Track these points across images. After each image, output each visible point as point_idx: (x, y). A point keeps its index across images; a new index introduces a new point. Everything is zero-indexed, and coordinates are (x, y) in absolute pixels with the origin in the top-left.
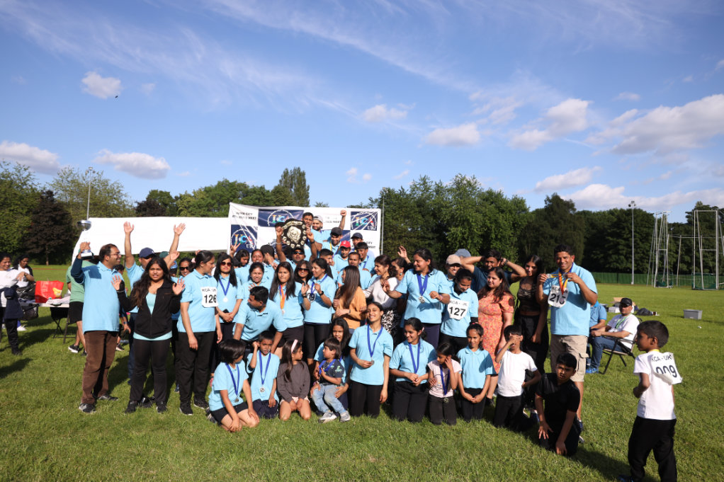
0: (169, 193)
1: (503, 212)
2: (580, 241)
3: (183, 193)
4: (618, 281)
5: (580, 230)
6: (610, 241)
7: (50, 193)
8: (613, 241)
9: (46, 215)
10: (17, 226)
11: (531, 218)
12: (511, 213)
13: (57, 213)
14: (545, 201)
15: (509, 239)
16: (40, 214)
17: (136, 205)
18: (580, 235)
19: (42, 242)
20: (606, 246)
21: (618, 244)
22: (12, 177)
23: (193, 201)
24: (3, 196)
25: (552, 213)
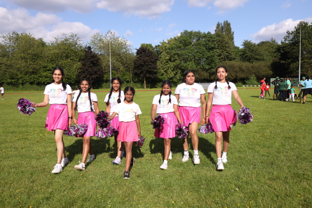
0: (151, 44)
3: (162, 42)
7: (89, 48)
9: (89, 60)
10: (74, 68)
13: (94, 59)
16: (86, 60)
17: (136, 51)
19: (88, 76)
22: (70, 40)
23: (168, 46)
24: (67, 51)
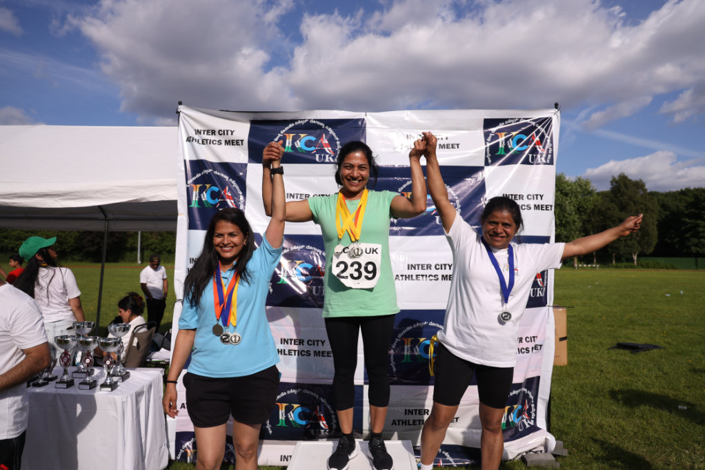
1: (566, 195)
2: (653, 224)
4: (697, 267)
5: (653, 211)
6: (688, 223)
8: (690, 223)
11: (597, 201)
12: (576, 197)
14: (611, 182)
15: (574, 224)
18: (653, 218)
20: (683, 228)
21: (698, 226)
25: (619, 195)
